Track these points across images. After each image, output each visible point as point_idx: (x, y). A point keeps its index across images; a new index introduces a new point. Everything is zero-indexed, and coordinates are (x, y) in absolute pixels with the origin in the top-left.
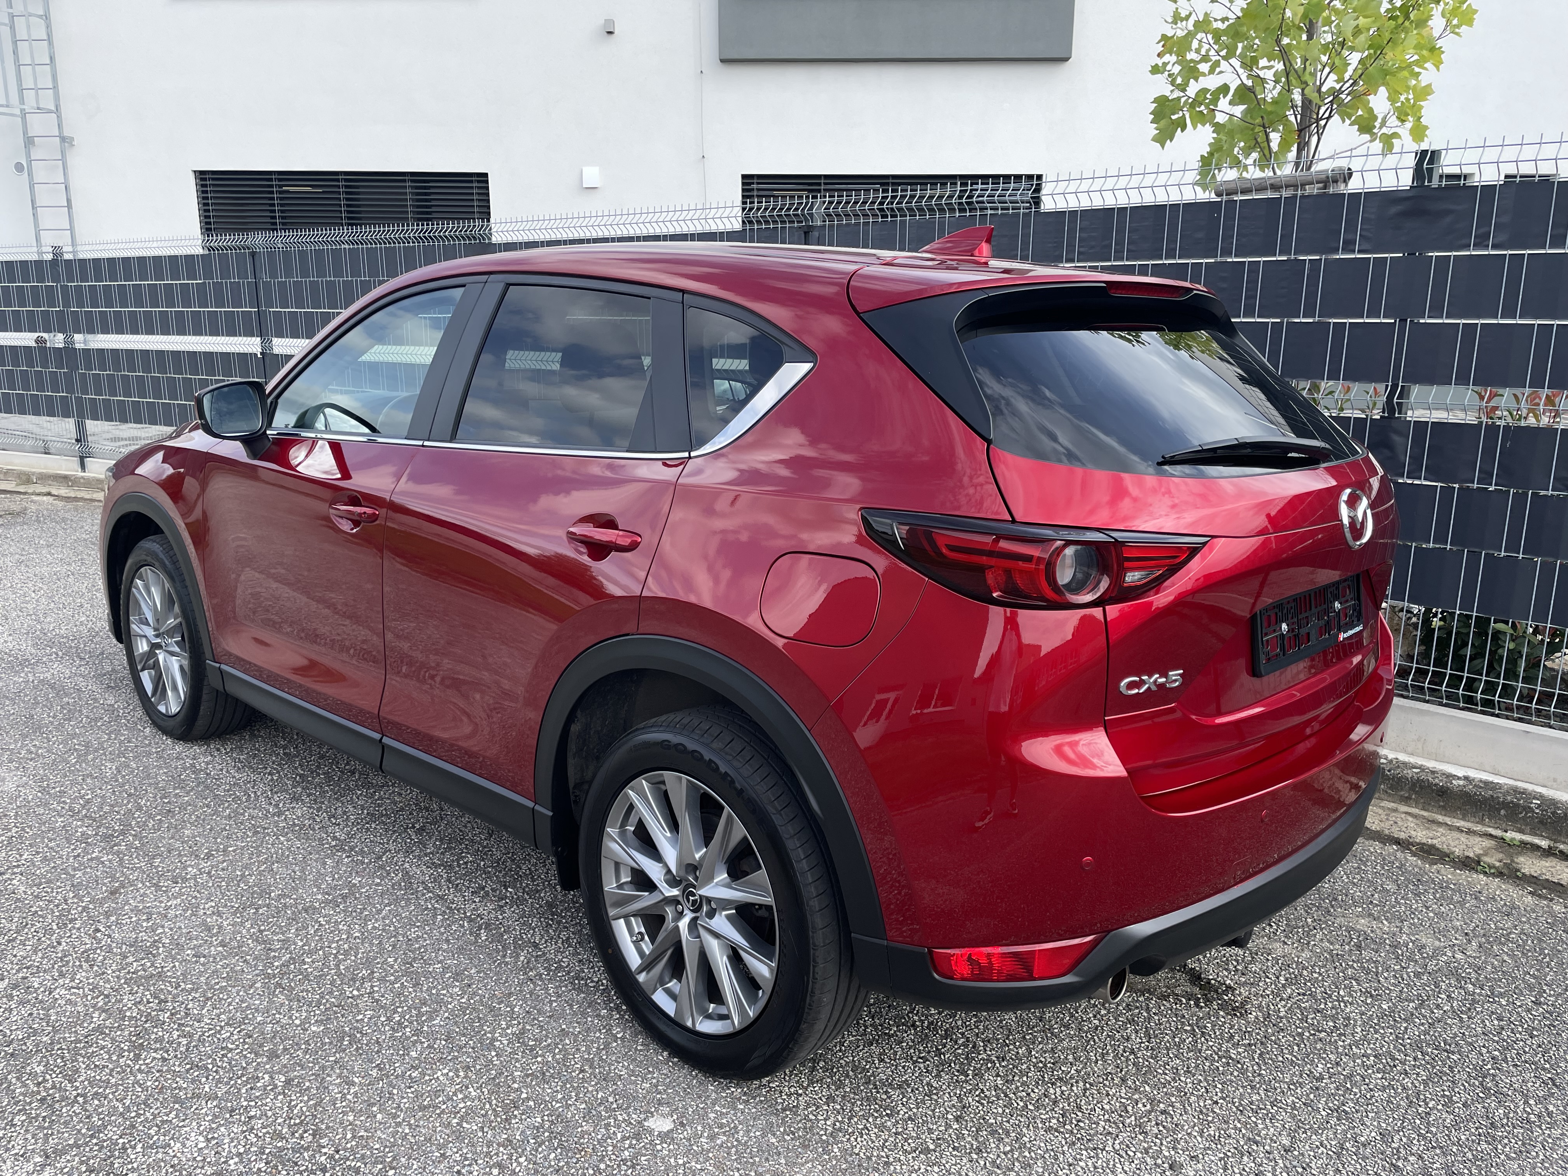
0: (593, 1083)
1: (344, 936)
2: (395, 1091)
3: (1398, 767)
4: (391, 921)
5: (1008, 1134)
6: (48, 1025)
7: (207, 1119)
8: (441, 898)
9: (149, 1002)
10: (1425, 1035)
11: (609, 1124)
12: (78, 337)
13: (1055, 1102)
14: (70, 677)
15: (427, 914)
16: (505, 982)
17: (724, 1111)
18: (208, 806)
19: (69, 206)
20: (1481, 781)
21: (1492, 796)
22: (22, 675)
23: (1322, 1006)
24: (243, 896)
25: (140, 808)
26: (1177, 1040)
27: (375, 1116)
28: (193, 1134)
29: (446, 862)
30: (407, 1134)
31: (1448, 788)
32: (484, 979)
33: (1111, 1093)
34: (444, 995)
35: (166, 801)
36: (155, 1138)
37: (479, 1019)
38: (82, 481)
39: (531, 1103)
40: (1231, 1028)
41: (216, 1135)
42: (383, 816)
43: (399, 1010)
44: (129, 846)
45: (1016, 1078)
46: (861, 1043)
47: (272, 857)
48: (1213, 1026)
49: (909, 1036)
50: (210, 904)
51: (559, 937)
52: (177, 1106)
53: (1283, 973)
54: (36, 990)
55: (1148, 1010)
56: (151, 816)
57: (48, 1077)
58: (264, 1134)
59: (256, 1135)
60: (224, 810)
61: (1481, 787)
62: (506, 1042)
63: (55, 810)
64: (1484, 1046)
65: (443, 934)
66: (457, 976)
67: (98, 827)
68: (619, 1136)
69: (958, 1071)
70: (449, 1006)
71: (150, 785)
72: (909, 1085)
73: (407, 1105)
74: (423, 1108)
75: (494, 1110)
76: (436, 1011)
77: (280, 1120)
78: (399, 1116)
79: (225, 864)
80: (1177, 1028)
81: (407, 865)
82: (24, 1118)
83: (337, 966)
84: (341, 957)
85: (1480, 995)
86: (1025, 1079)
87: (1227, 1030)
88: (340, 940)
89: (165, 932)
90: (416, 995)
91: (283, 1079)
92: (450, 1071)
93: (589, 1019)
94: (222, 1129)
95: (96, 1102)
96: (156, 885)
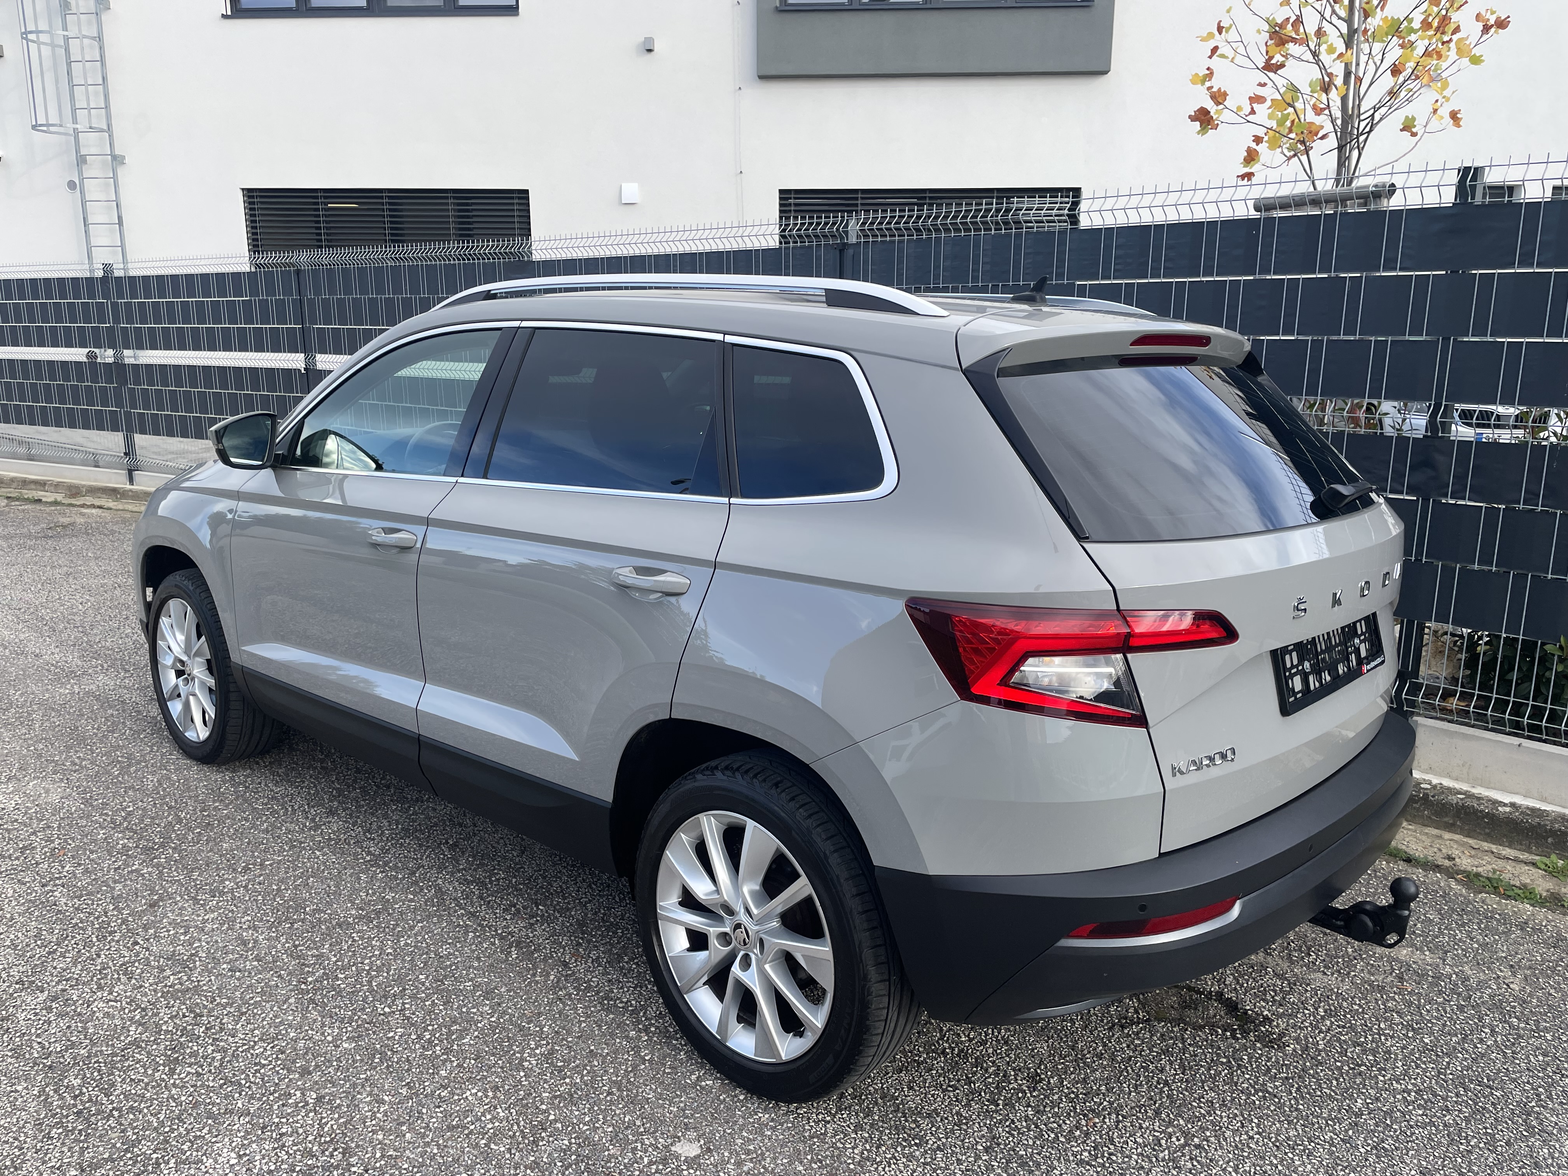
0: (621, 1106)
1: (377, 953)
2: (424, 1111)
3: (1443, 793)
4: (424, 937)
5: (1038, 1165)
6: (85, 1038)
7: (239, 1135)
8: (473, 915)
9: (184, 1016)
10: (1467, 1071)
11: (636, 1148)
12: (126, 352)
13: (1087, 1134)
14: (114, 689)
15: (459, 931)
16: (535, 1002)
17: (751, 1137)
18: (246, 820)
19: (120, 222)
20: (1528, 808)
21: (1539, 824)
22: (69, 686)
23: (1362, 1040)
24: (278, 911)
25: (180, 821)
26: (1212, 1072)
27: (404, 1136)
28: (225, 1150)
29: (479, 879)
30: (435, 1154)
31: (1494, 815)
32: (514, 998)
33: (1144, 1126)
34: (474, 1013)
35: (206, 814)
36: (188, 1153)
37: (509, 1038)
38: (130, 493)
39: (559, 1125)
40: (1268, 1061)
41: (248, 1152)
42: (417, 831)
43: (430, 1028)
44: (169, 859)
45: (1048, 1109)
46: (890, 1069)
47: (308, 871)
48: (1250, 1058)
49: (940, 1063)
50: (246, 918)
51: (589, 957)
52: (210, 1121)
53: (1322, 1004)
54: (75, 1002)
55: (1183, 1041)
56: (190, 829)
57: (85, 1090)
58: (295, 1151)
59: (287, 1152)
60: (262, 823)
61: (1528, 815)
62: (534, 1063)
63: (97, 822)
64: (1528, 1082)
65: (473, 951)
66: (488, 994)
67: (139, 840)
68: (646, 1160)
69: (988, 1100)
70: (479, 1025)
71: (190, 797)
72: (938, 1114)
73: (436, 1125)
74: (451, 1128)
75: (522, 1131)
76: (465, 1029)
77: (310, 1138)
78: (428, 1136)
79: (262, 878)
80: (1212, 1060)
81: (440, 882)
82: (61, 1130)
83: (370, 982)
84: (373, 973)
85: (1524, 1029)
86: (1056, 1110)
87: (1263, 1063)
88: (373, 956)
89: (202, 945)
90: (446, 1013)
91: (314, 1096)
92: (478, 1091)
93: (618, 1040)
94: (254, 1146)
95: (131, 1116)
96: (195, 900)
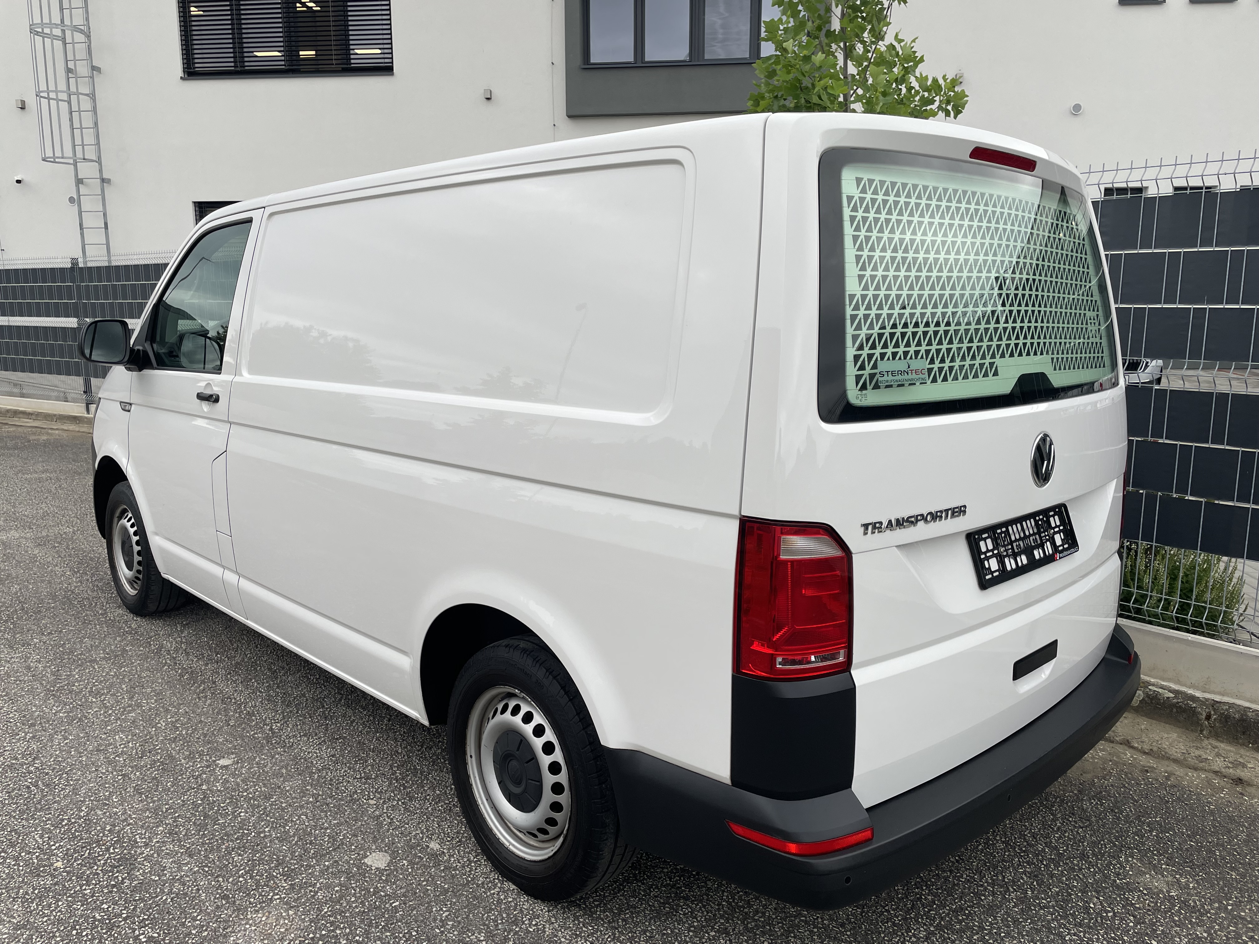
1: (104, 674)
4: (136, 668)
8: (174, 658)
11: (196, 761)
15: (160, 666)
18: (63, 609)
24: (58, 653)
27: (71, 753)
29: (190, 641)
32: (172, 697)
34: (144, 703)
37: (157, 714)
39: (159, 751)
43: (114, 708)
47: (86, 635)
50: (37, 657)
51: (232, 679)
56: (27, 613)
60: (72, 611)
62: (164, 724)
68: (199, 766)
70: (143, 708)
71: (35, 597)
74: (98, 750)
75: (137, 753)
76: (134, 709)
79: (57, 638)
81: (165, 642)
83: (91, 688)
84: (96, 683)
90: (127, 702)
91: (31, 735)
92: (124, 735)
93: (220, 716)
